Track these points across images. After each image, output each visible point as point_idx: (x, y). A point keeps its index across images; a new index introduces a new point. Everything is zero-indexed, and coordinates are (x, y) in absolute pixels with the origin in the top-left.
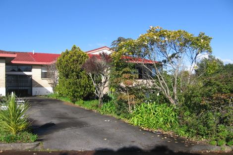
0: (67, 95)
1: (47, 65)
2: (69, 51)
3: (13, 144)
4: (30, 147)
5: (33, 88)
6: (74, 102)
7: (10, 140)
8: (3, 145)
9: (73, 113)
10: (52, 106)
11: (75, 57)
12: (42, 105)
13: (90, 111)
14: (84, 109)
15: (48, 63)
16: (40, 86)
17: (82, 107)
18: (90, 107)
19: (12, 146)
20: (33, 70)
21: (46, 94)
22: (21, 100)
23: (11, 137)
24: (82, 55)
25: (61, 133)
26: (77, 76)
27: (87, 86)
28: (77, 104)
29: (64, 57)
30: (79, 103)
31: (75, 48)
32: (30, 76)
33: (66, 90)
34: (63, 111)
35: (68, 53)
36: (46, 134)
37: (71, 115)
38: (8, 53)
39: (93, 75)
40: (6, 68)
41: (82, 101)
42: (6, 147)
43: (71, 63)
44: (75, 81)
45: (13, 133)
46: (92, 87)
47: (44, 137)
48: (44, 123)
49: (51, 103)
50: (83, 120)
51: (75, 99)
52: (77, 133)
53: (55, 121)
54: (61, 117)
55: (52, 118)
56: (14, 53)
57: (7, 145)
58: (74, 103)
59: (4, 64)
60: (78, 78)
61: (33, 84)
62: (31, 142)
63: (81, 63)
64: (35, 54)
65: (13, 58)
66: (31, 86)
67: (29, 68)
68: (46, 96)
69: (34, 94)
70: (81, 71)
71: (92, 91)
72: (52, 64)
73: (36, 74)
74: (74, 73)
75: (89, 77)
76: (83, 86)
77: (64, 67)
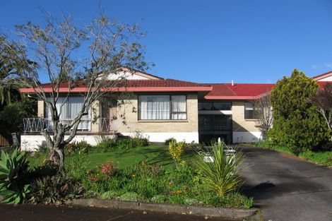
0: (287, 143)
1: (253, 100)
2: (287, 78)
3: (222, 209)
4: (245, 216)
5: (234, 133)
6: (297, 153)
7: (217, 203)
8: (208, 209)
9: (299, 170)
10: (266, 158)
11: (298, 87)
12: (250, 156)
13: (324, 168)
14: (314, 164)
15: (255, 98)
16: (243, 130)
17: (309, 161)
18: (324, 161)
19: (220, 211)
20: (233, 107)
21: (253, 141)
22: (231, 149)
23: (218, 199)
24: (308, 82)
25: (285, 198)
26: (302, 114)
27: (318, 130)
28: (301, 157)
29: (280, 87)
30: (306, 155)
31: (296, 73)
32: (230, 116)
33: (286, 135)
34: (282, 166)
35: (285, 81)
36: (263, 199)
37: (295, 172)
38: (201, 85)
39: (327, 113)
40: (198, 105)
41: (310, 153)
42: (212, 212)
43: (292, 95)
44: (300, 122)
45: (221, 194)
46: (327, 131)
47: (262, 202)
48: (258, 182)
49: (262, 154)
50: (315, 180)
51: (299, 149)
52: (310, 199)
53: (273, 181)
54: (281, 174)
55: (269, 176)
56: (209, 85)
57: (214, 209)
58: (297, 155)
59: (197, 100)
60: (304, 118)
61: (234, 127)
62: (246, 209)
63: (307, 96)
64: (235, 85)
65: (207, 93)
66: (231, 131)
67: (228, 105)
68: (253, 143)
69: (234, 140)
70: (308, 107)
71: (326, 137)
72: (261, 99)
73: (237, 113)
74: (297, 111)
75: (320, 116)
76: (312, 130)
77: (281, 102)
